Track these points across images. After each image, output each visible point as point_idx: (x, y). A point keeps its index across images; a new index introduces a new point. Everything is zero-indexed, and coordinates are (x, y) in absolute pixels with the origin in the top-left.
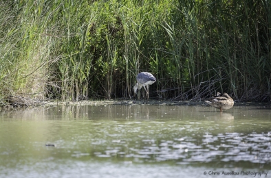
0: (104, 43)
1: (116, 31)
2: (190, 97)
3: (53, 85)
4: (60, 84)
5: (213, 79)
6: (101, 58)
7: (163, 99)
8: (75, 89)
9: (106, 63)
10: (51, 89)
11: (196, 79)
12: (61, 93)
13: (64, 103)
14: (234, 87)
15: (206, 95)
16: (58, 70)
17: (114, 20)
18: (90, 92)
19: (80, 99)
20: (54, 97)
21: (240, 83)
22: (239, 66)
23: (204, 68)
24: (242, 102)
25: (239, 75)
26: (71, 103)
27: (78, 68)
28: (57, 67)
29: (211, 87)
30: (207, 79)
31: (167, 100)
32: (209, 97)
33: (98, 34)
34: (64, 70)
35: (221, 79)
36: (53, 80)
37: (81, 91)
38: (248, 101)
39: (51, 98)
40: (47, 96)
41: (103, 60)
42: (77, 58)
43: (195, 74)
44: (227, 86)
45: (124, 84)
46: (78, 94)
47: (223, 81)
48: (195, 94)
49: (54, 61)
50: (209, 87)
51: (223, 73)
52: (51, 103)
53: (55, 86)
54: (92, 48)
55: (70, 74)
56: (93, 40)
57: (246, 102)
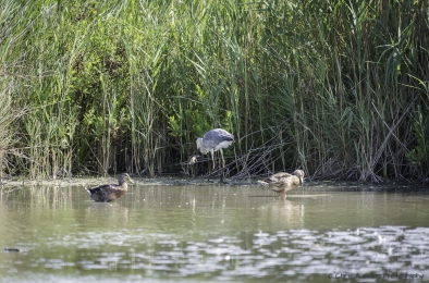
0: (97, 86)
1: (115, 66)
2: (234, 173)
3: (17, 154)
4: (27, 152)
5: (269, 143)
6: (93, 111)
7: (191, 177)
8: (51, 160)
9: (101, 119)
10: (12, 160)
11: (243, 145)
12: (29, 166)
13: (34, 182)
14: (303, 156)
15: (258, 169)
16: (25, 130)
17: (113, 49)
18: (74, 164)
19: (60, 177)
20: (18, 173)
21: (312, 151)
22: (310, 123)
23: (256, 127)
24: (315, 180)
25: (310, 137)
26: (44, 183)
27: (56, 126)
28: (23, 125)
29: (267, 157)
30: (260, 144)
31: (196, 177)
32: (263, 172)
33: (87, 72)
34: (34, 130)
35: (282, 144)
36: (16, 146)
37: (61, 164)
38: (325, 179)
39: (13, 175)
40: (7, 171)
41: (95, 113)
42: (54, 111)
43: (241, 136)
44: (291, 156)
45: (129, 153)
46: (56, 168)
47: (285, 148)
48: (241, 168)
49: (18, 115)
50: (264, 156)
51: (285, 135)
52: (13, 183)
53: (19, 155)
54: (78, 93)
55: (43, 137)
56: (80, 80)
57: (321, 180)
